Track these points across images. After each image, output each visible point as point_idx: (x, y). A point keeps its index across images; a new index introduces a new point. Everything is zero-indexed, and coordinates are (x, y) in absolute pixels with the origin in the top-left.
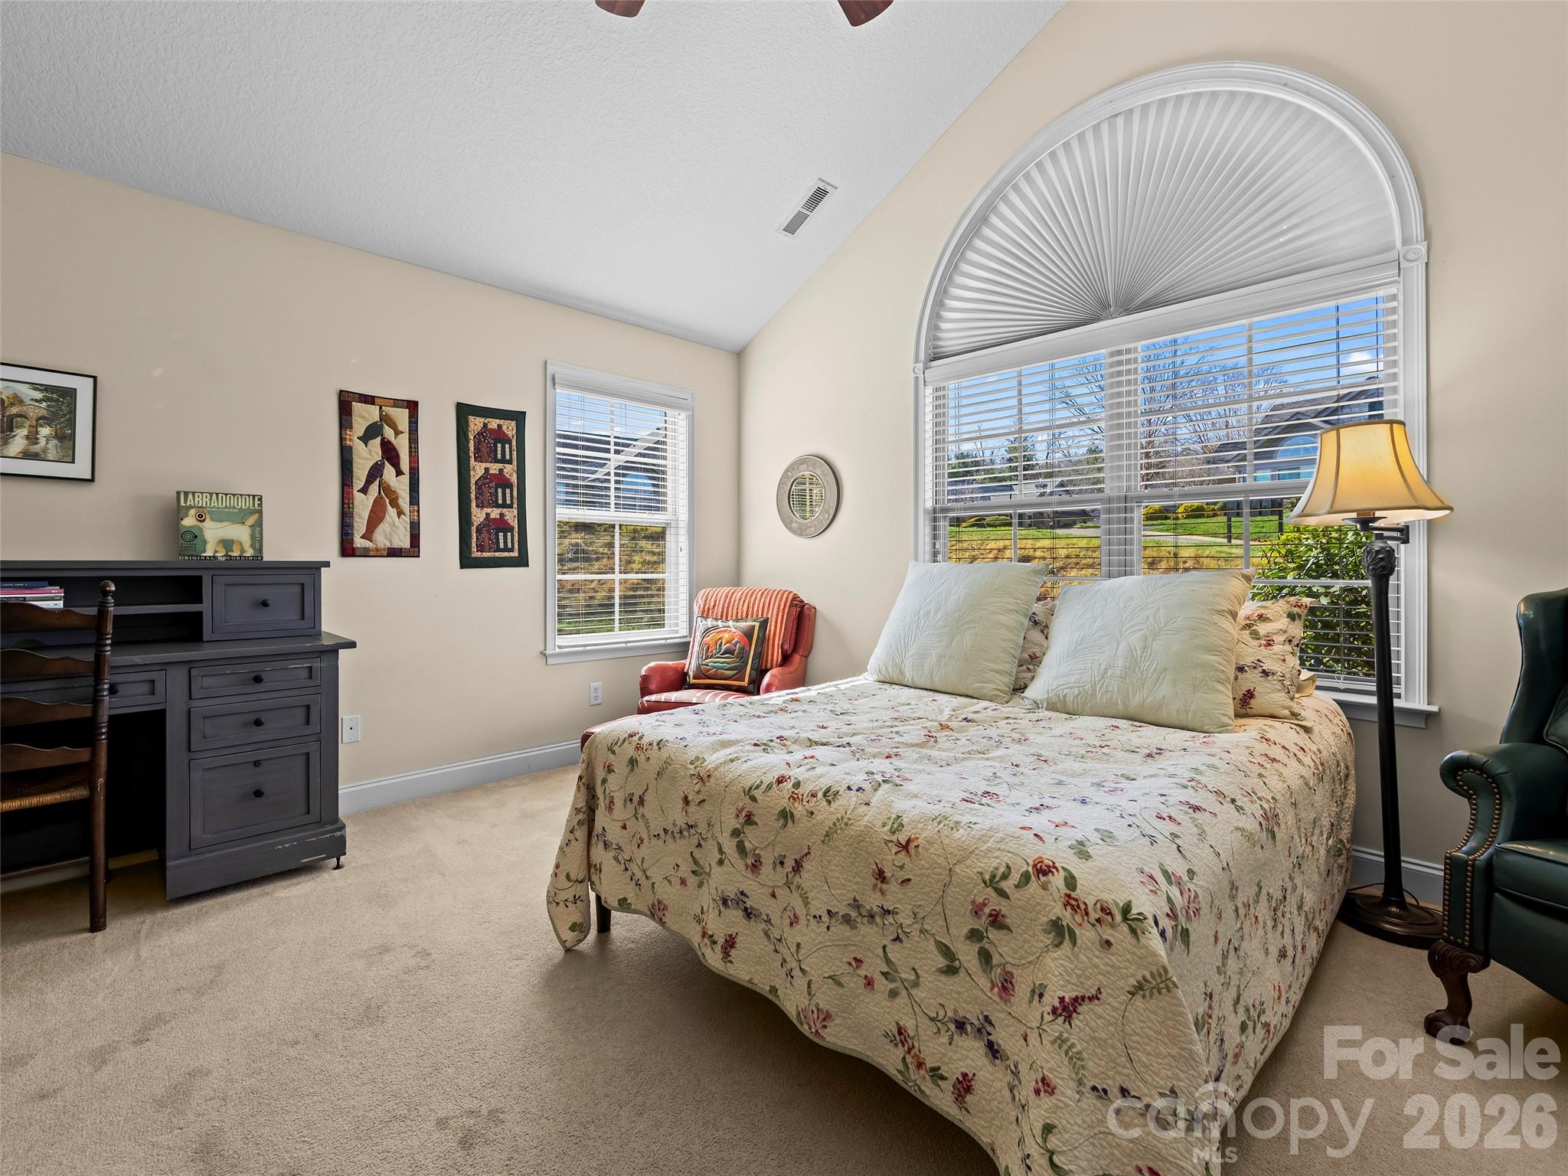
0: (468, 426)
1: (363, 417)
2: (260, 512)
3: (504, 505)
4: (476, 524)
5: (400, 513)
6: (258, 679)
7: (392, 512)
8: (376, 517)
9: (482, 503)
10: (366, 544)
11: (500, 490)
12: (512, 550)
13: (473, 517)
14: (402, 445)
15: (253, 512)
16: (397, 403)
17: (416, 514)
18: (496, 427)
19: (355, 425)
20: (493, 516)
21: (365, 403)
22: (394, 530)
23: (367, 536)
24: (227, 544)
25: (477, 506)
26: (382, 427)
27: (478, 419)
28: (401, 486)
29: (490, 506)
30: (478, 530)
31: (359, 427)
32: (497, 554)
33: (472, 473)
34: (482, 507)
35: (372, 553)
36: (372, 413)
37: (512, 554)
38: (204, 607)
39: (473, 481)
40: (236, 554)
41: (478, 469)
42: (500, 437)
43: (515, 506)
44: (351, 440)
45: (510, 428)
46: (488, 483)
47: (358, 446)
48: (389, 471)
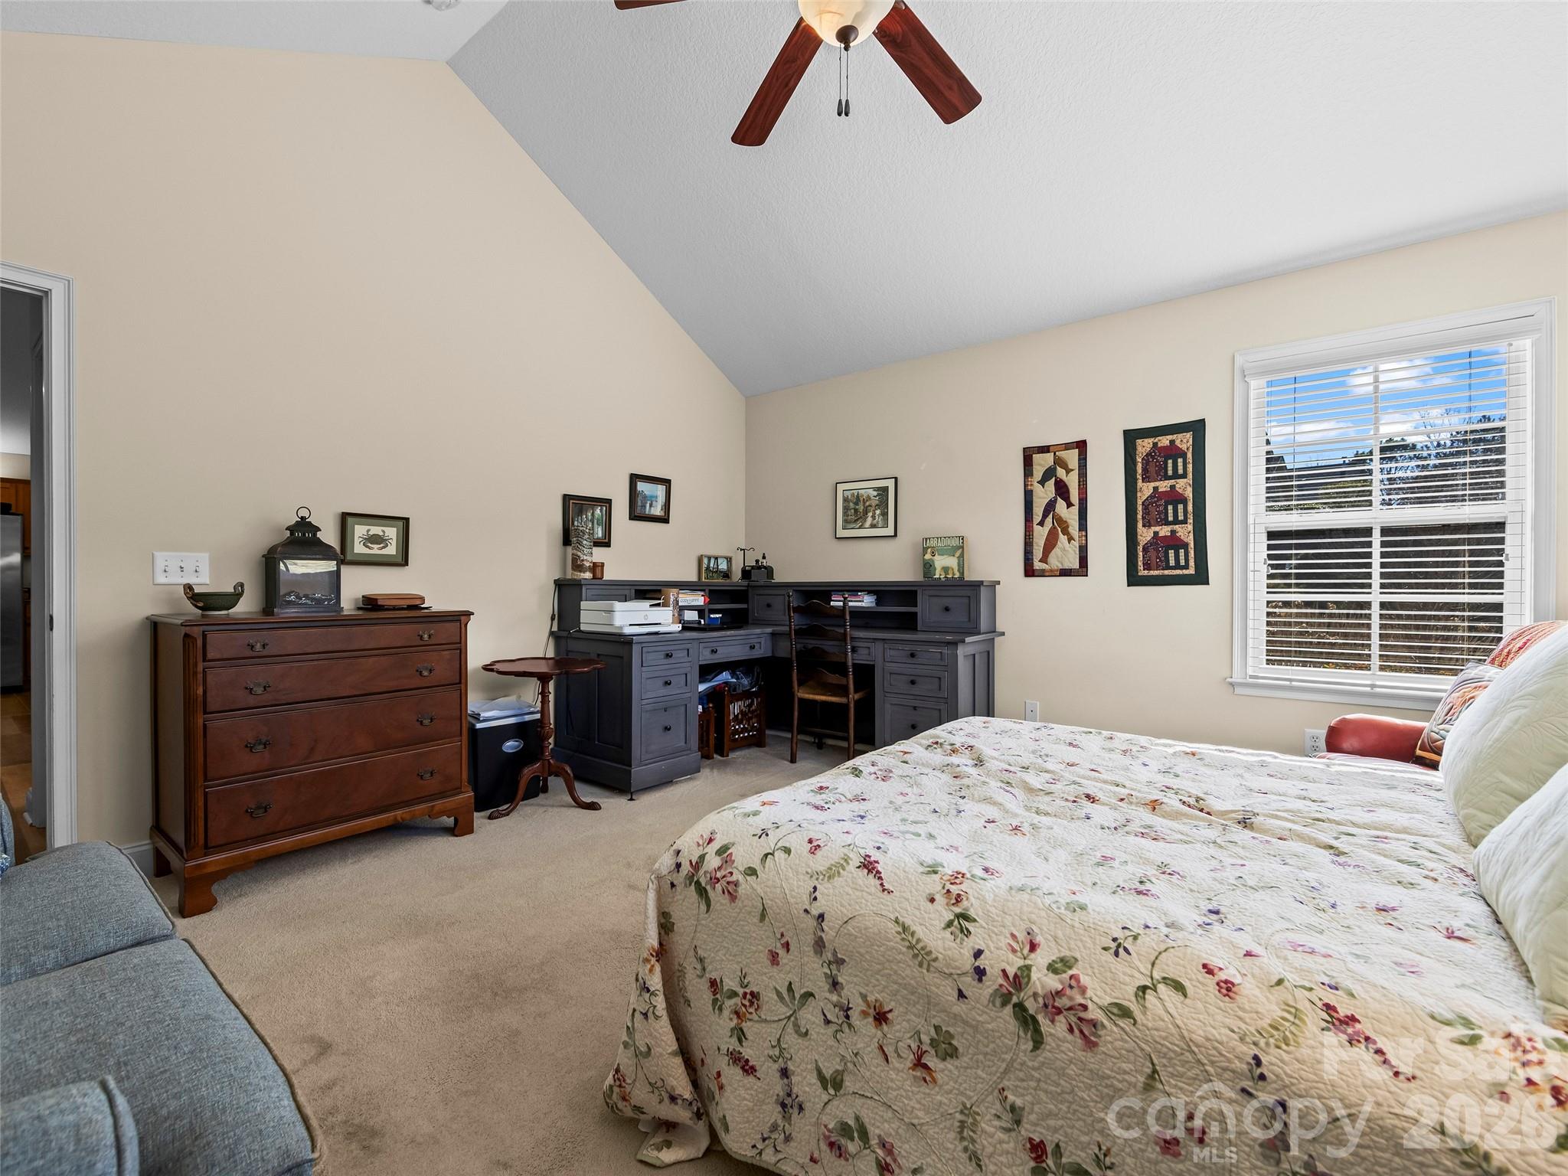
0: (1136, 449)
1: (1040, 465)
2: (963, 547)
3: (1176, 522)
4: (1142, 544)
5: (1070, 539)
6: (913, 655)
7: (1063, 538)
8: (1050, 544)
9: (1149, 521)
10: (1044, 566)
11: (1170, 507)
12: (1186, 567)
13: (1139, 537)
14: (1072, 481)
15: (959, 548)
16: (1067, 446)
17: (1084, 538)
18: (1167, 443)
19: (1034, 472)
20: (1161, 534)
21: (1042, 452)
22: (1066, 554)
23: (1044, 560)
24: (946, 569)
25: (1144, 526)
26: (1055, 469)
27: (1146, 440)
28: (1071, 515)
29: (1158, 524)
30: (1145, 549)
31: (1038, 472)
32: (1166, 572)
33: (1139, 494)
34: (1150, 526)
35: (1047, 574)
36: (1047, 460)
37: (1185, 572)
38: (918, 609)
39: (1140, 502)
40: (950, 576)
41: (1145, 490)
42: (1174, 452)
43: (1191, 521)
44: (1032, 485)
45: (1185, 441)
46: (1155, 502)
47: (1037, 489)
48: (1061, 504)
